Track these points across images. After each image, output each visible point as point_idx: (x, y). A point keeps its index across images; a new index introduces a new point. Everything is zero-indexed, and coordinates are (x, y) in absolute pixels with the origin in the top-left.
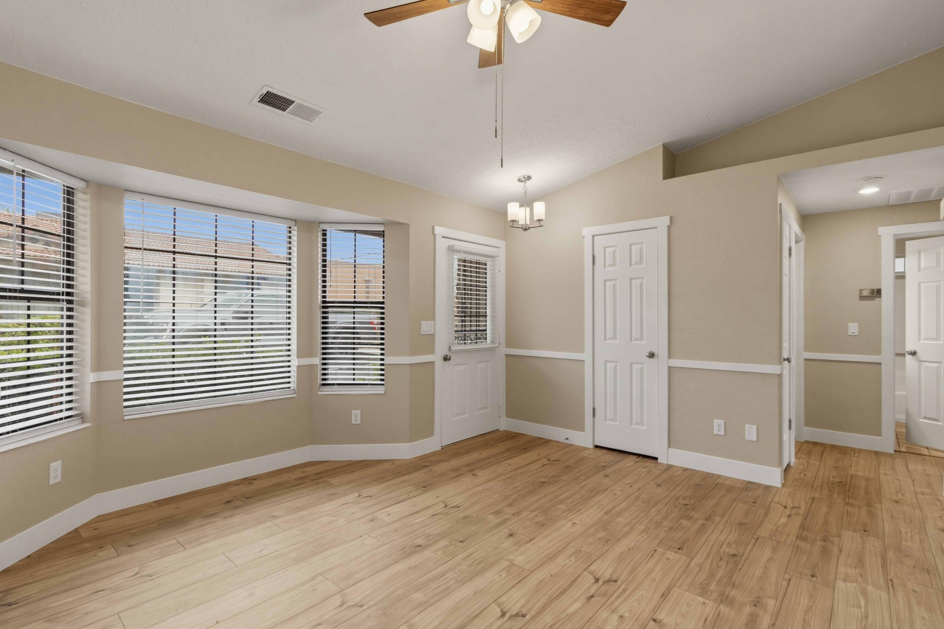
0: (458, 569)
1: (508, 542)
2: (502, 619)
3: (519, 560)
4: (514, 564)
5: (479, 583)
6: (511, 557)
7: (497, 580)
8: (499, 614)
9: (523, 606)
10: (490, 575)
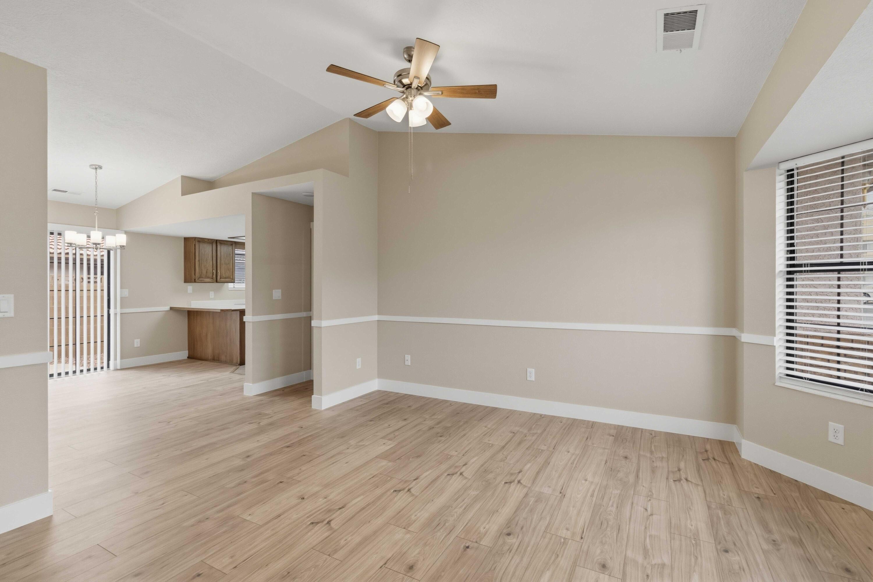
0: (455, 516)
1: (413, 555)
2: (410, 488)
3: (399, 534)
4: (404, 528)
5: (432, 508)
6: (408, 536)
7: (418, 512)
8: (412, 490)
9: (395, 496)
10: (424, 515)
